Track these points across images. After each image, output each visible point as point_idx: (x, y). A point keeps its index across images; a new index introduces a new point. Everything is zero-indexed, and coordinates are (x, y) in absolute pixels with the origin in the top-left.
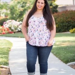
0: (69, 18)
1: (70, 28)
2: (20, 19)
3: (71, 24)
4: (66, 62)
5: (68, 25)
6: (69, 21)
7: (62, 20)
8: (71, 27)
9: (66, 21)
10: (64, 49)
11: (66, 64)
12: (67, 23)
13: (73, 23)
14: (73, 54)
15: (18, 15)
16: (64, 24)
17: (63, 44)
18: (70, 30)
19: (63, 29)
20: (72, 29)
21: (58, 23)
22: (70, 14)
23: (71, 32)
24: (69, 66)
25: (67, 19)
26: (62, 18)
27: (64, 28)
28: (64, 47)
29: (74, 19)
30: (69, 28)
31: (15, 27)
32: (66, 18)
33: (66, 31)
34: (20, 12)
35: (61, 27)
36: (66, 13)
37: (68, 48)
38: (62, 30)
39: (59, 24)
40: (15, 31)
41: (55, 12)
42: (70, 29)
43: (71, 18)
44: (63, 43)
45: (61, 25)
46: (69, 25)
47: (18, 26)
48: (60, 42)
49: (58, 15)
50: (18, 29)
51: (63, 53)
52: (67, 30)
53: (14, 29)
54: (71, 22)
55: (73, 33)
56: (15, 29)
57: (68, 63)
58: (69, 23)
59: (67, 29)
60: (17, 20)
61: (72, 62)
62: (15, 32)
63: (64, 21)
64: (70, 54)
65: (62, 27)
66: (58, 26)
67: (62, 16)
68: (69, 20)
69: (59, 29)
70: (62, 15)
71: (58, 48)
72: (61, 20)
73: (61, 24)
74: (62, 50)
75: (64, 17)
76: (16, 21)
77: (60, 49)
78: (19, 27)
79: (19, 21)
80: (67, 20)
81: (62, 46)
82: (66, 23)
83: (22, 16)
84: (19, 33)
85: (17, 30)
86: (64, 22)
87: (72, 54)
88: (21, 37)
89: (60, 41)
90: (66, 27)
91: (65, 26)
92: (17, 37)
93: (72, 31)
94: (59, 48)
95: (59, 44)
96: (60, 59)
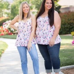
0: (71, 19)
3: (73, 26)
5: (69, 27)
6: (71, 23)
7: (63, 22)
12: (69, 25)
16: (66, 26)
22: (73, 15)
25: (69, 21)
28: (60, 50)
30: (70, 30)
32: (68, 19)
35: (63, 29)
37: (63, 51)
38: (64, 32)
44: (61, 46)
46: (71, 27)
52: (68, 33)
53: (13, 31)
56: (15, 30)
58: (71, 25)
61: (64, 66)
63: (66, 22)
64: (64, 57)
67: (64, 17)
68: (71, 21)
73: (63, 26)
75: (66, 19)
82: (68, 25)
86: (66, 24)
87: (66, 58)
90: (68, 30)
91: (67, 28)
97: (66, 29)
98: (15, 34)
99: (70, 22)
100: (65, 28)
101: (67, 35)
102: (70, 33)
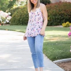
0: (62, 10)
1: (63, 22)
3: (64, 17)
4: (53, 59)
5: (60, 18)
6: (62, 14)
7: (54, 13)
8: (64, 20)
9: (58, 13)
10: (52, 45)
11: (53, 61)
12: (60, 16)
13: (66, 16)
14: (62, 51)
16: (57, 17)
17: (53, 39)
18: (63, 24)
20: (66, 22)
21: (50, 16)
22: (64, 6)
23: (63, 25)
25: (60, 11)
26: (54, 10)
28: (53, 42)
29: (67, 12)
30: (61, 21)
31: (3, 18)
32: (59, 10)
35: (53, 20)
36: (59, 4)
40: (2, 23)
41: (47, 4)
43: (65, 10)
46: (62, 18)
48: (50, 37)
49: (51, 7)
50: (6, 20)
51: (51, 49)
52: (59, 24)
53: (2, 21)
54: (65, 15)
55: (66, 27)
56: (3, 20)
58: (62, 16)
61: (59, 59)
63: (57, 13)
64: (58, 50)
65: (55, 20)
66: (50, 19)
67: (55, 8)
68: (63, 12)
69: (51, 22)
70: (55, 6)
71: (46, 43)
72: (53, 12)
73: (54, 17)
75: (57, 9)
77: (48, 44)
78: (7, 18)
80: (60, 13)
83: (12, 7)
84: (7, 25)
85: (5, 22)
86: (56, 15)
88: (8, 30)
90: (59, 21)
91: (58, 19)
92: (4, 30)
93: (65, 25)
94: (47, 44)
96: (47, 56)
98: (4, 25)
100: (55, 19)
101: (58, 26)
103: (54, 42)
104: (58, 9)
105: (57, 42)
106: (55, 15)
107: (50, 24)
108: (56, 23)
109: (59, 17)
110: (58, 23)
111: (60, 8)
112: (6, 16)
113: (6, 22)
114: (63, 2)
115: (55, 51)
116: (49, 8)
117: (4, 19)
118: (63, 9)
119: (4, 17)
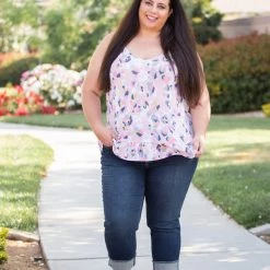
0: (260, 61)
1: (265, 100)
2: (82, 61)
3: (267, 84)
4: (250, 222)
5: (256, 86)
6: (262, 74)
7: (235, 70)
9: (249, 72)
10: (240, 176)
11: (248, 228)
12: (255, 81)
15: (75, 48)
16: (244, 85)
17: (239, 158)
18: (264, 107)
19: (238, 102)
22: (267, 46)
23: (267, 111)
24: (258, 235)
25: (255, 65)
26: (236, 61)
27: (241, 98)
28: (241, 166)
30: (259, 97)
31: (65, 89)
32: (252, 60)
33: (249, 110)
34: (83, 36)
35: (232, 95)
36: (250, 42)
37: (254, 171)
38: (237, 106)
39: (224, 81)
40: (63, 105)
41: (210, 40)
42: (264, 103)
44: (239, 154)
45: (230, 88)
46: (261, 86)
47: (74, 88)
48: (227, 149)
49: (222, 50)
50: (76, 96)
51: (239, 189)
52: (252, 106)
53: (60, 99)
56: (64, 97)
57: (254, 226)
58: (260, 81)
59: (254, 101)
60: (73, 66)
62: (62, 110)
63: (244, 71)
64: (263, 192)
65: (237, 95)
66: (221, 90)
67: (238, 53)
69: (225, 102)
71: (218, 169)
72: (232, 67)
73: (234, 84)
74: (233, 177)
75: (244, 59)
76: (68, 67)
77: (225, 173)
78: (79, 90)
79: (79, 70)
80: (253, 70)
81: (236, 162)
82: (250, 81)
83: (91, 51)
85: (71, 103)
86: (243, 77)
88: (85, 129)
89: (225, 146)
90: (251, 96)
91: (248, 90)
92: (72, 127)
94: (222, 171)
95: (224, 155)
96: (227, 212)
97: (243, 93)
99: (259, 71)
100: (240, 91)
101: (248, 115)
102: (259, 109)
103: (246, 165)
104: (247, 56)
105: (254, 166)
106: (238, 78)
107: (220, 108)
108: (241, 104)
109: (251, 85)
110: (248, 103)
111: (255, 55)
112: (76, 83)
113: (75, 101)
114: (263, 35)
115: (252, 197)
116: (217, 54)
117: (66, 93)
118: (264, 56)
119: (66, 86)
